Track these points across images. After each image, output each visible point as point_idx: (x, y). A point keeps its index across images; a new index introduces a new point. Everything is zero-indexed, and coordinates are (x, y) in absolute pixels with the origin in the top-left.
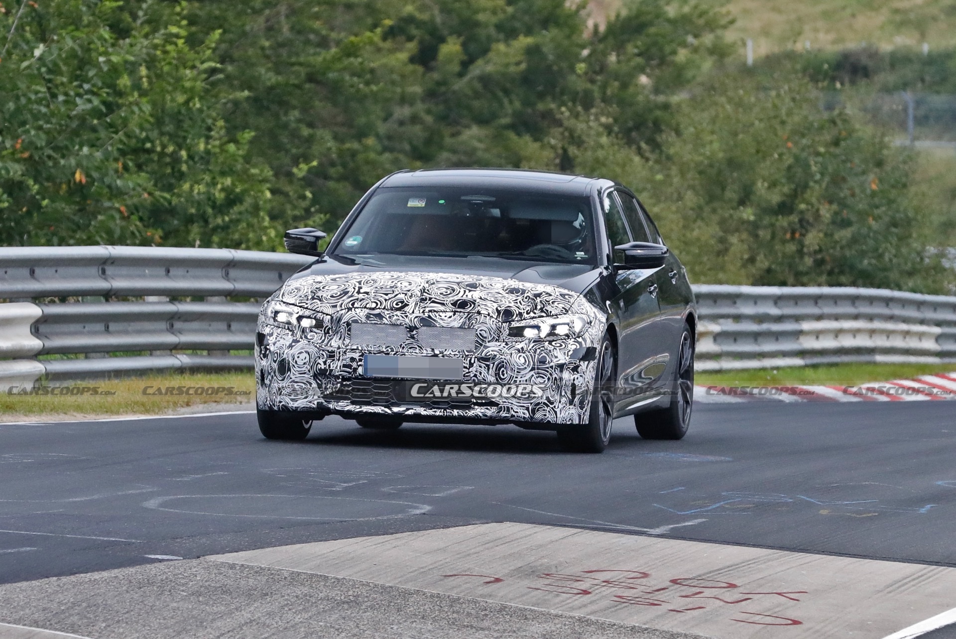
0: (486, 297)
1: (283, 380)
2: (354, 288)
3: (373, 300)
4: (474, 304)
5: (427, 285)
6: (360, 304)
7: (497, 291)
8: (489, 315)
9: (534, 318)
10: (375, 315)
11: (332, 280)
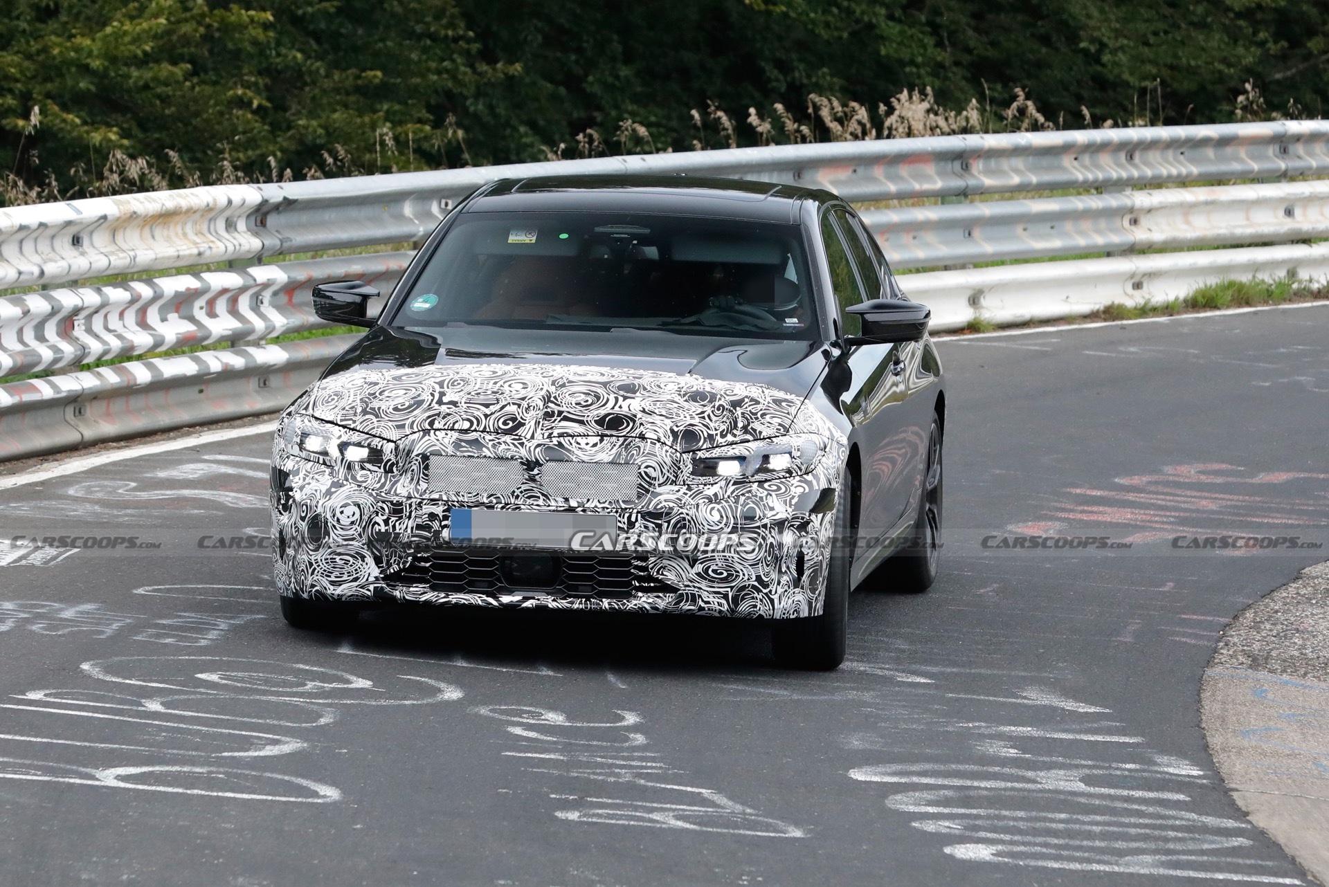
0: (652, 408)
1: (316, 550)
2: (432, 395)
3: (464, 416)
4: (634, 422)
5: (552, 389)
6: (443, 422)
7: (669, 397)
8: (659, 440)
9: (732, 444)
10: (470, 443)
11: (394, 379)
